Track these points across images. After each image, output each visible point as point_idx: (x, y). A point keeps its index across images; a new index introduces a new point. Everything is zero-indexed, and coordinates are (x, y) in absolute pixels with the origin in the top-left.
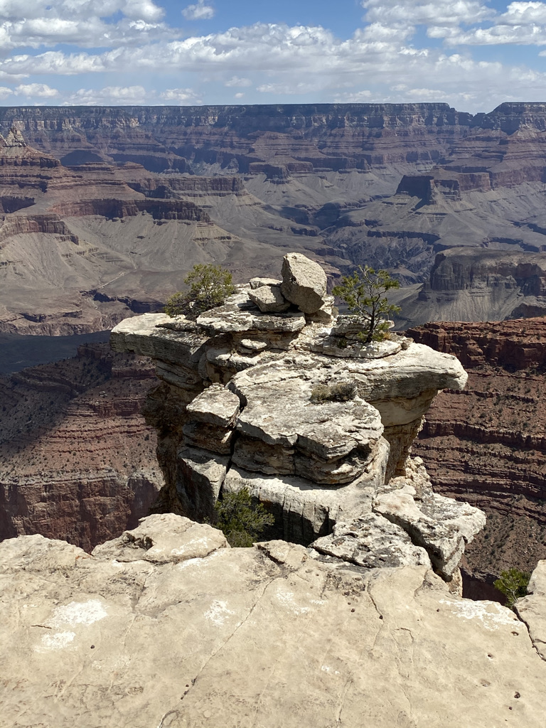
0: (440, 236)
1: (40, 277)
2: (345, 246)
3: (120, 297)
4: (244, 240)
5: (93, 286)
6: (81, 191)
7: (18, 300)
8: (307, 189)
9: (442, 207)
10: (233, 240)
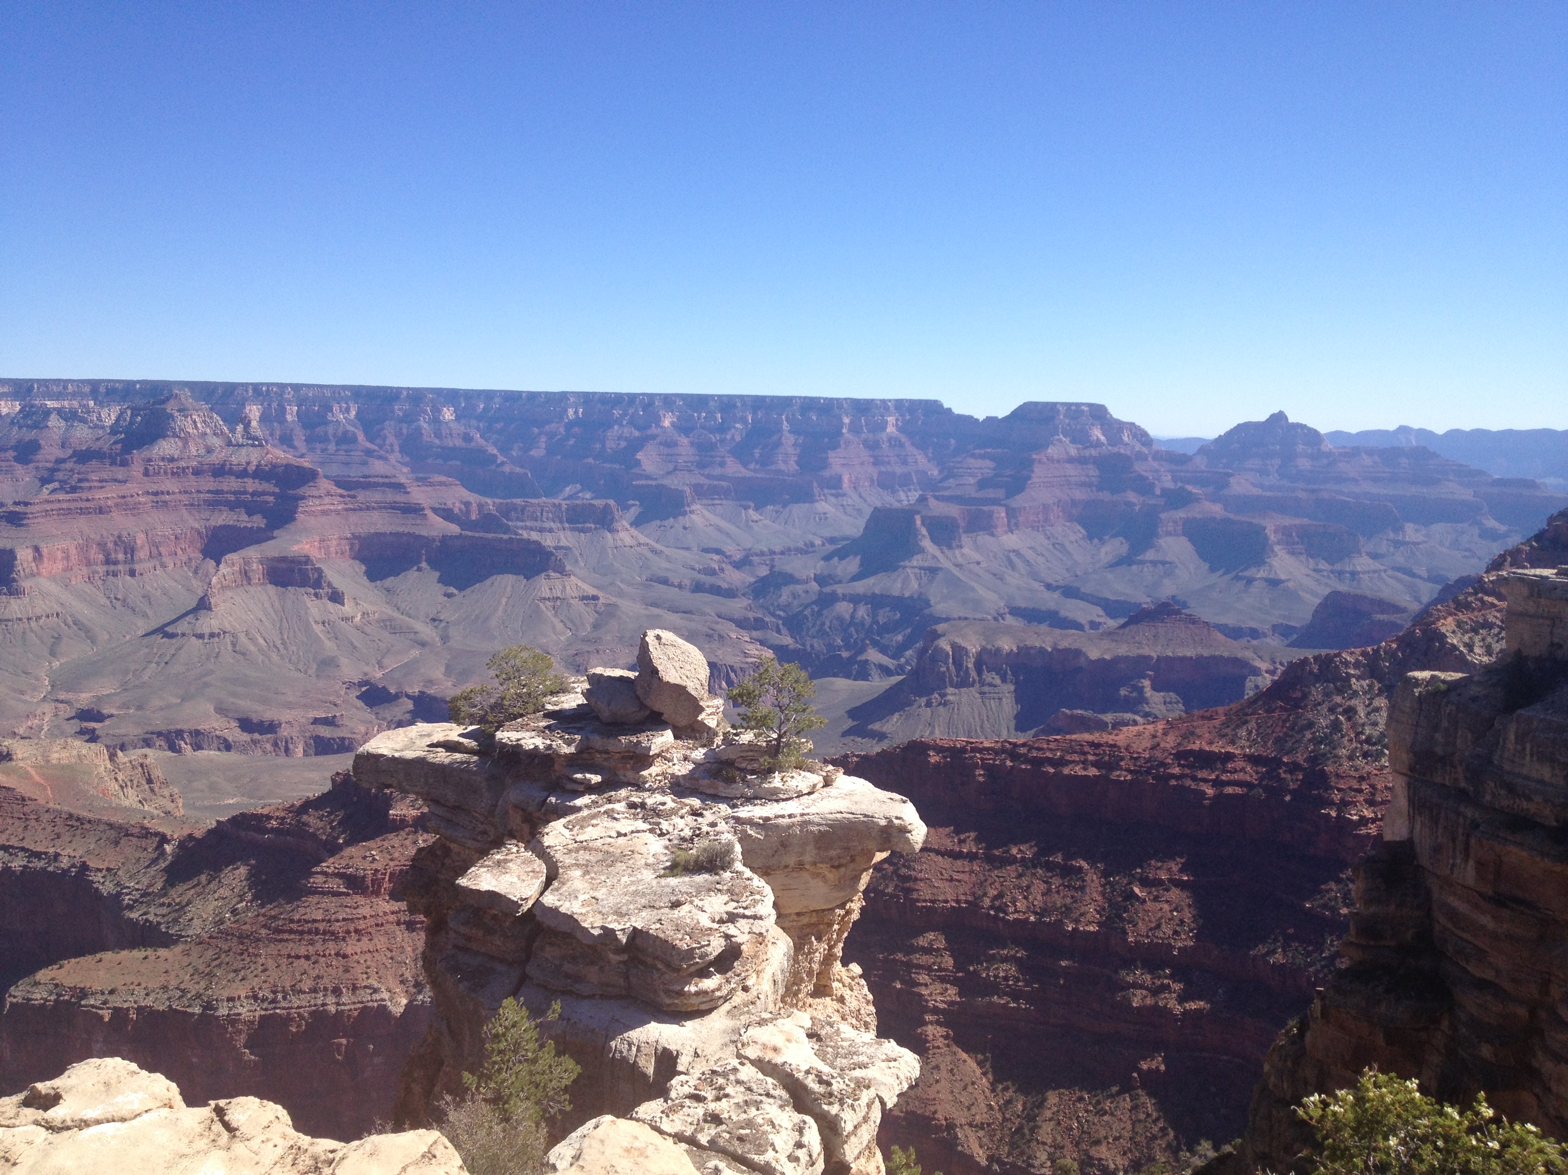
0: (932, 602)
1: (275, 657)
2: (782, 613)
3: (410, 691)
4: (619, 601)
5: (366, 674)
6: (354, 518)
7: (234, 694)
8: (723, 524)
9: (934, 557)
10: (602, 600)
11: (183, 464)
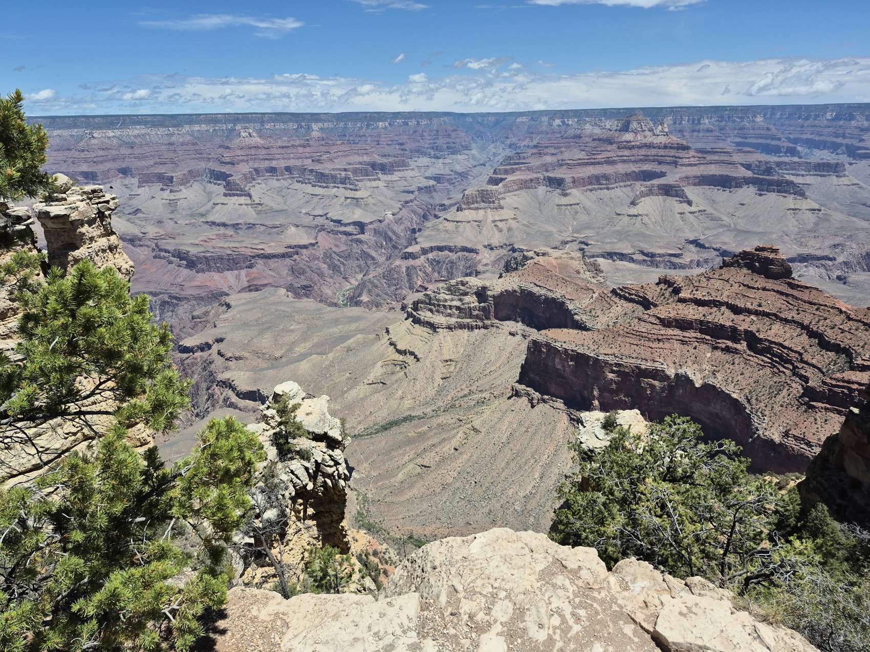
3: (715, 246)
4: (833, 213)
5: (696, 237)
7: (639, 241)
10: (823, 212)
11: (633, 144)
